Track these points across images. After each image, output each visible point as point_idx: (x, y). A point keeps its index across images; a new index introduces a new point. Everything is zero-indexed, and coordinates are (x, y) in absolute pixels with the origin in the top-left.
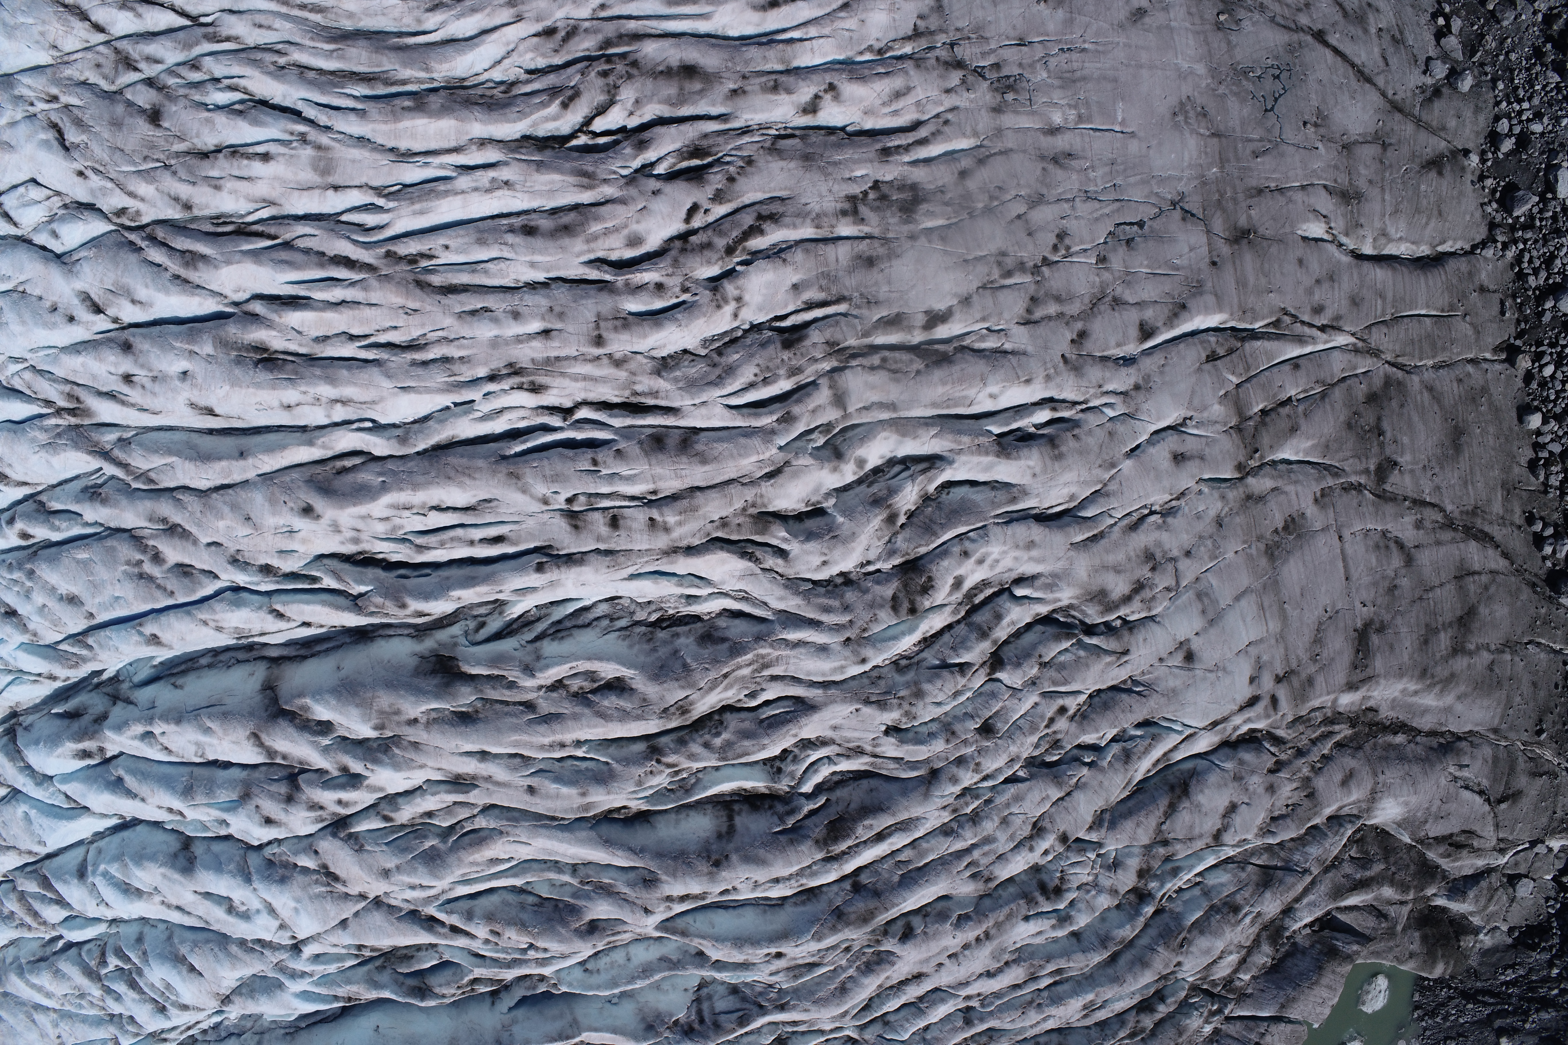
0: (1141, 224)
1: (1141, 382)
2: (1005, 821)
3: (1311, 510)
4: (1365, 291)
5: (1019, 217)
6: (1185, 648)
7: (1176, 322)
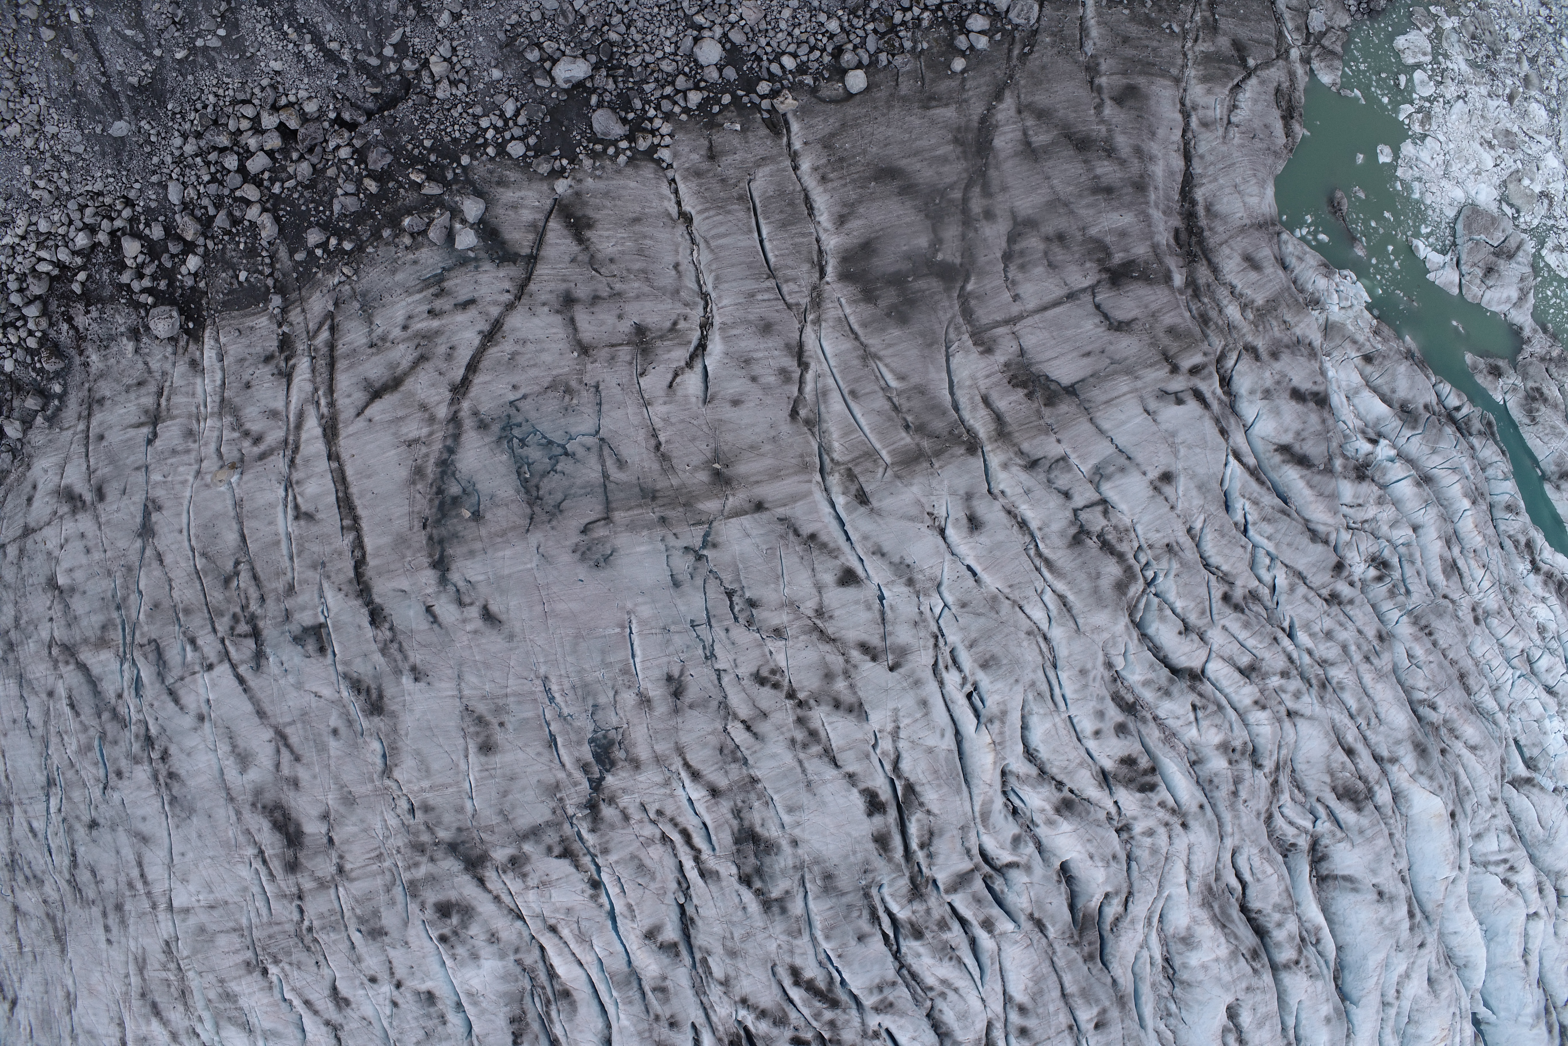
0: (730, 594)
1: (904, 580)
2: (1329, 635)
3: (1000, 357)
4: (751, 317)
5: (748, 728)
6: (1158, 484)
7: (832, 545)
